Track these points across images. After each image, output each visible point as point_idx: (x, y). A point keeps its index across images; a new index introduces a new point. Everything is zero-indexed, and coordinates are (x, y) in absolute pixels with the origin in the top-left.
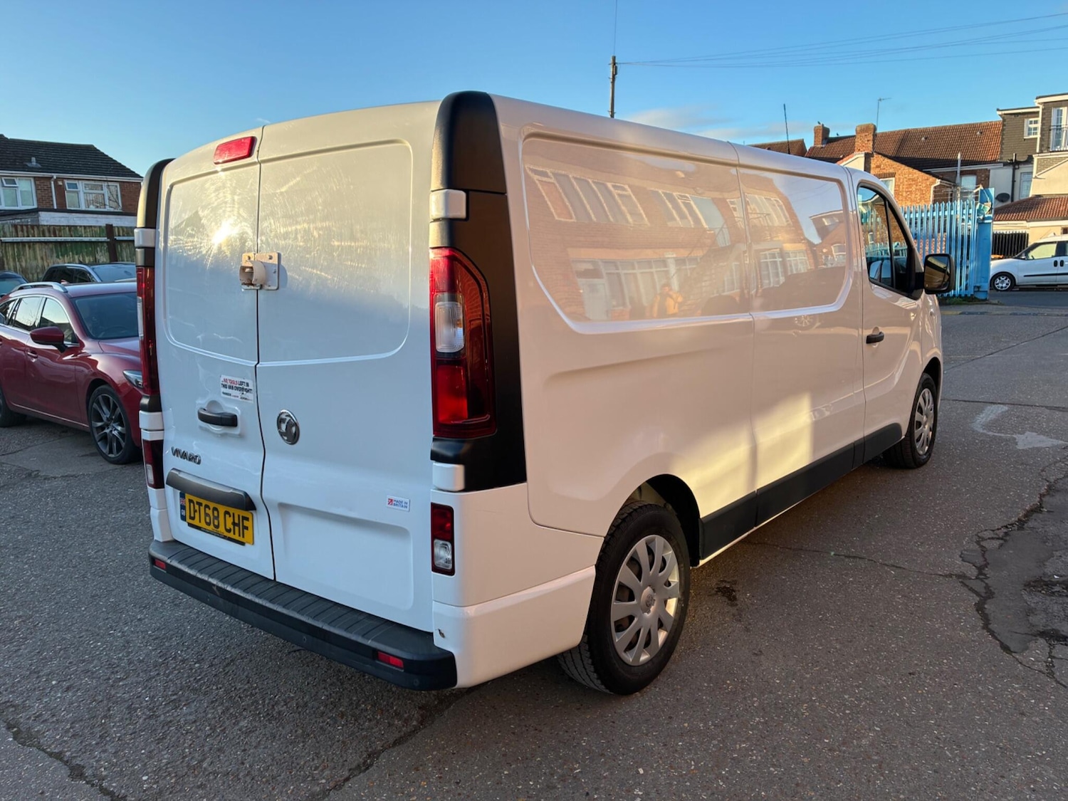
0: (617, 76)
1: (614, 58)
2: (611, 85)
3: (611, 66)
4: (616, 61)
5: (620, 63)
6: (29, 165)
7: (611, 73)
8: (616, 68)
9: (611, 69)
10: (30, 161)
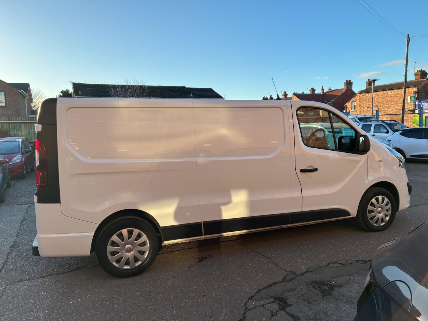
0: (410, 43)
1: (408, 35)
2: (406, 47)
3: (407, 38)
4: (409, 36)
5: (411, 37)
6: (190, 96)
7: (407, 42)
8: (409, 39)
9: (407, 40)
10: (190, 95)
